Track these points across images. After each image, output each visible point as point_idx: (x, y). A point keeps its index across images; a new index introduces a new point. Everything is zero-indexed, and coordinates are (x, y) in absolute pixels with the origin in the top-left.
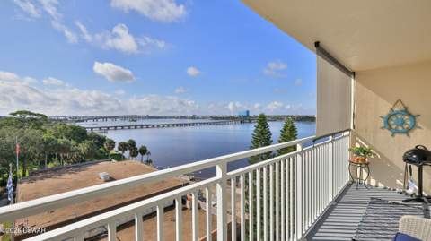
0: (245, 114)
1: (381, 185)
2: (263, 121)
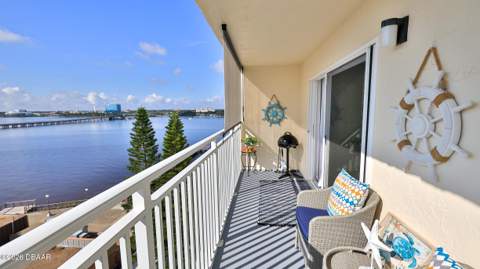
0: (116, 109)
1: (263, 169)
2: (143, 117)
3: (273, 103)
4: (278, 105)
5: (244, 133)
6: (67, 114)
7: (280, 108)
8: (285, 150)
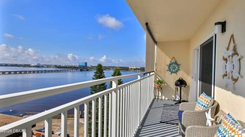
0: (84, 65)
2: (100, 69)
3: (172, 62)
4: (176, 63)
5: (156, 78)
6: (60, 67)
7: (177, 64)
8: (179, 88)
